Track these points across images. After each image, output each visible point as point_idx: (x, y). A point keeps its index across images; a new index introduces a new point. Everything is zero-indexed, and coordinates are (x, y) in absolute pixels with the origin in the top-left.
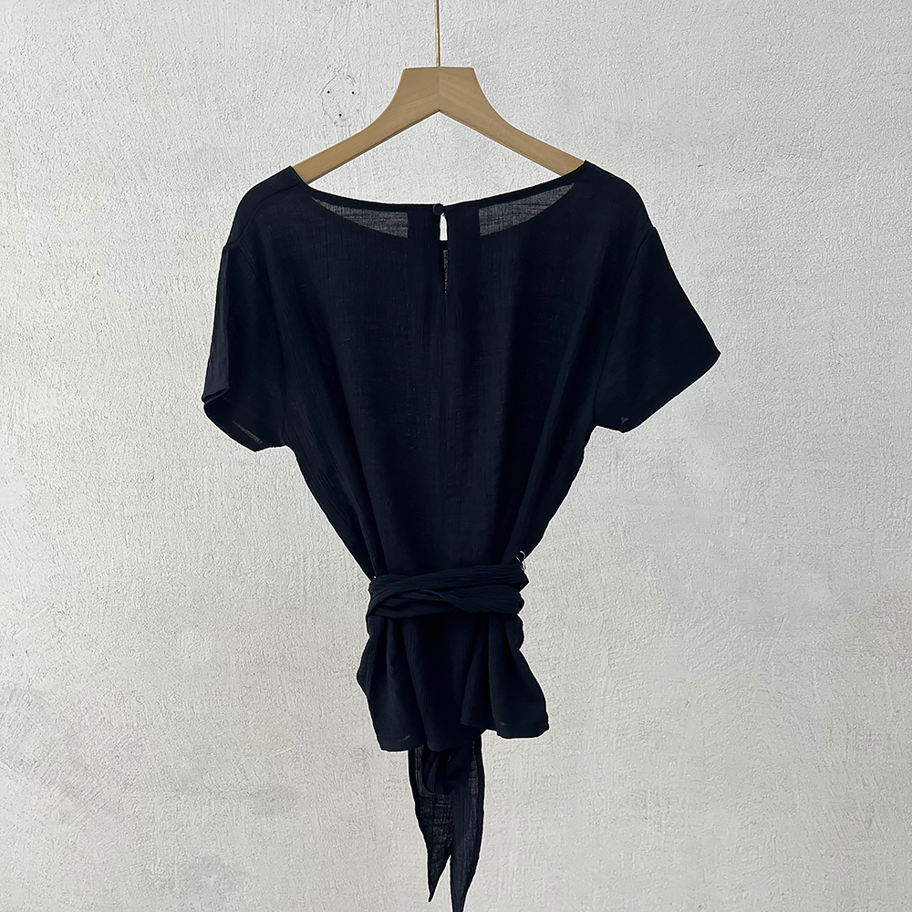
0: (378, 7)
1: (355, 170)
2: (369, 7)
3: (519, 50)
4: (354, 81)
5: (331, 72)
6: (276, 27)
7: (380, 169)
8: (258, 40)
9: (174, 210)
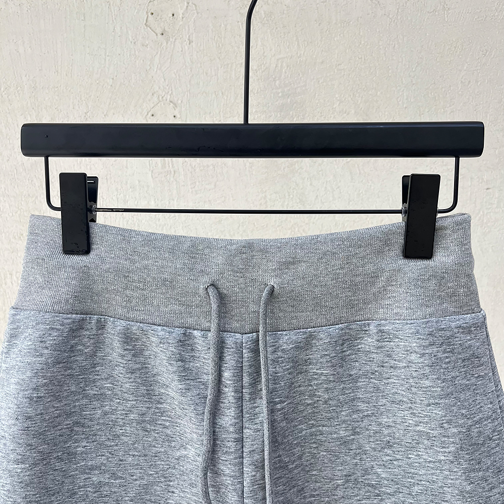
0: (199, 44)
1: (175, 183)
2: (192, 44)
3: (325, 84)
4: (175, 105)
5: (155, 99)
6: (108, 58)
7: (197, 183)
8: (91, 69)
9: (11, 214)
